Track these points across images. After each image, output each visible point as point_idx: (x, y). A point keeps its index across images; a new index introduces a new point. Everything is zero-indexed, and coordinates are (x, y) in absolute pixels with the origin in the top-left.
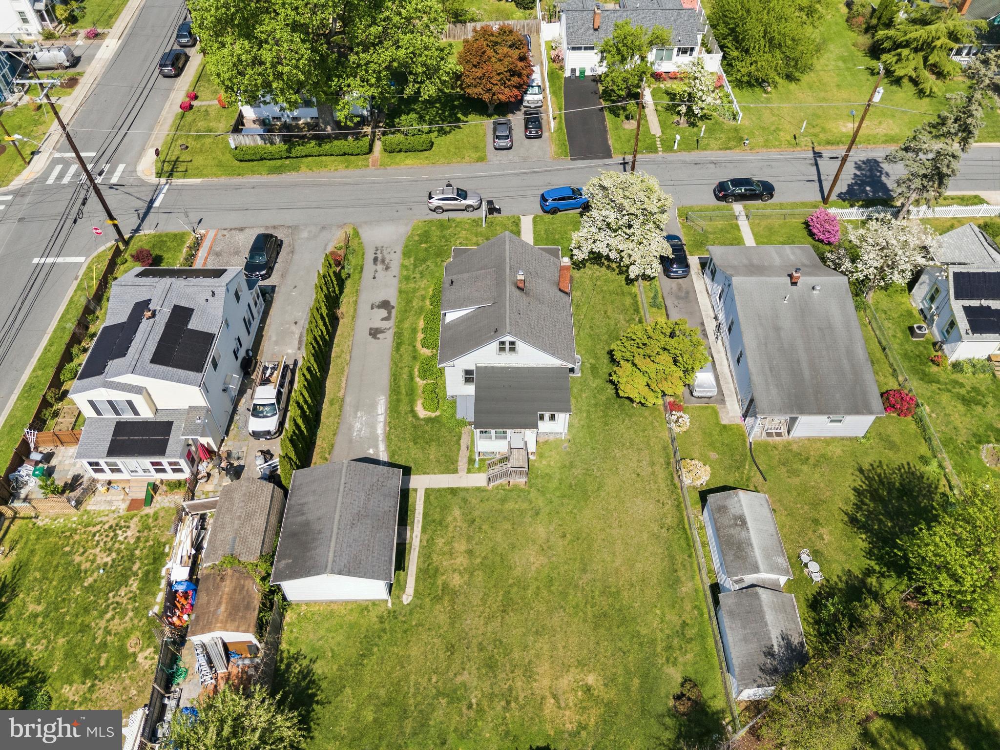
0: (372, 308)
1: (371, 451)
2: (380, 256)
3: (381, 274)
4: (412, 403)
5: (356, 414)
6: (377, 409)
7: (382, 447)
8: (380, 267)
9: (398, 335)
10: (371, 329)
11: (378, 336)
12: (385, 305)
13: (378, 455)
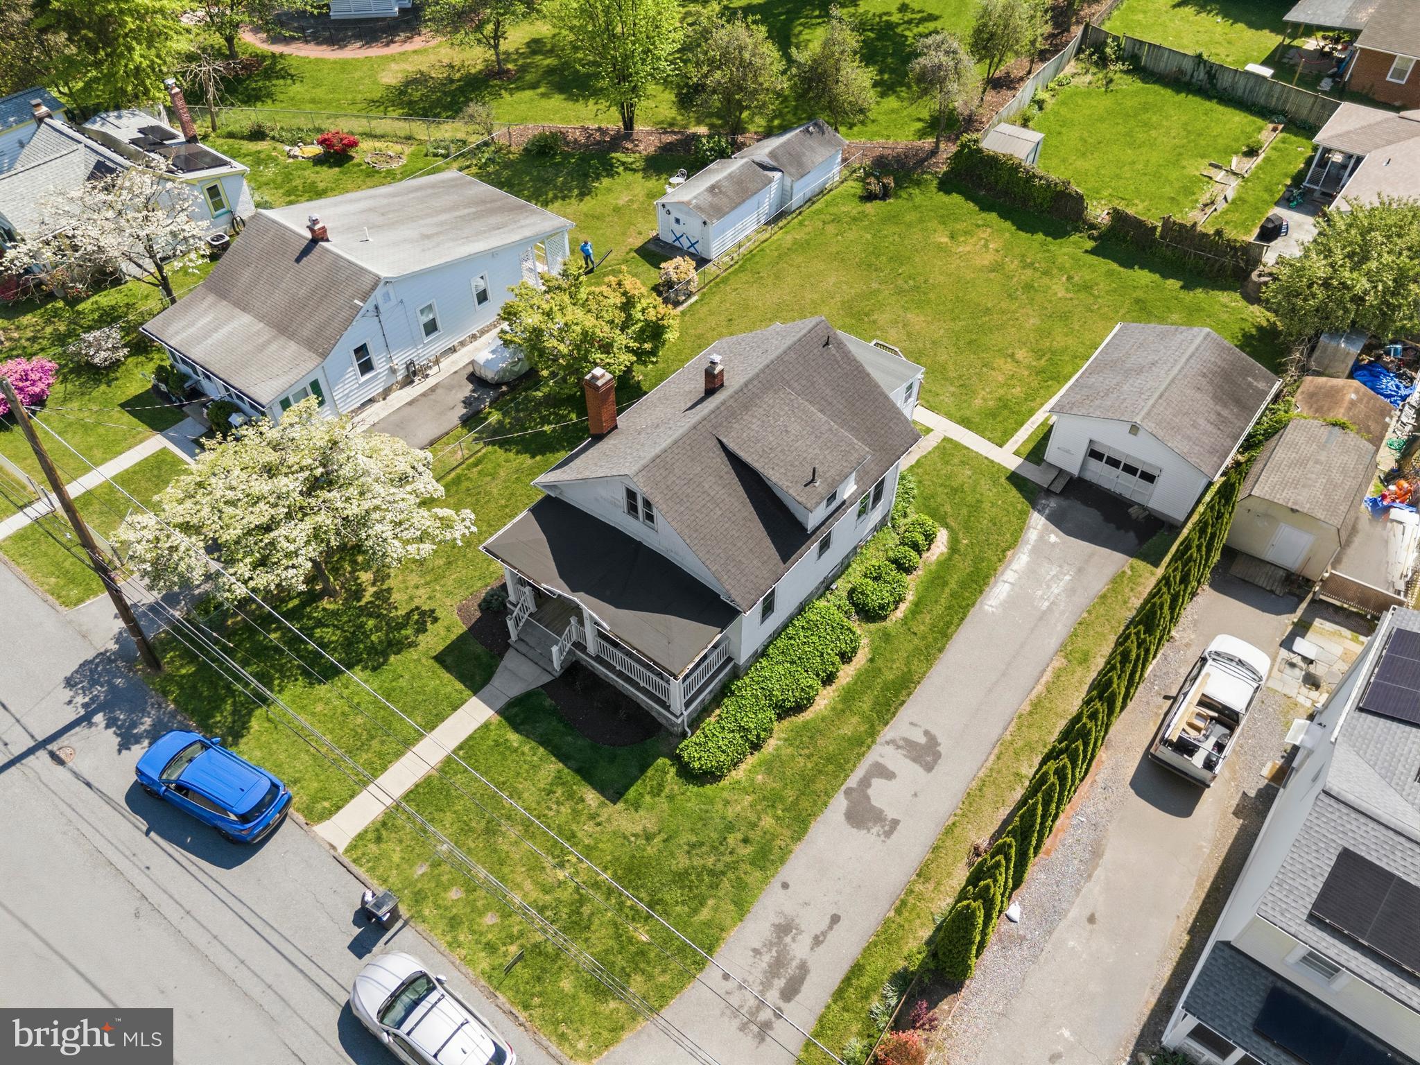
0: (895, 823)
1: (1053, 538)
2: (772, 996)
3: (812, 922)
5: (1049, 608)
6: (1009, 596)
7: (1032, 535)
8: (799, 949)
9: (886, 709)
10: (929, 768)
11: (922, 740)
12: (863, 814)
13: (1045, 528)
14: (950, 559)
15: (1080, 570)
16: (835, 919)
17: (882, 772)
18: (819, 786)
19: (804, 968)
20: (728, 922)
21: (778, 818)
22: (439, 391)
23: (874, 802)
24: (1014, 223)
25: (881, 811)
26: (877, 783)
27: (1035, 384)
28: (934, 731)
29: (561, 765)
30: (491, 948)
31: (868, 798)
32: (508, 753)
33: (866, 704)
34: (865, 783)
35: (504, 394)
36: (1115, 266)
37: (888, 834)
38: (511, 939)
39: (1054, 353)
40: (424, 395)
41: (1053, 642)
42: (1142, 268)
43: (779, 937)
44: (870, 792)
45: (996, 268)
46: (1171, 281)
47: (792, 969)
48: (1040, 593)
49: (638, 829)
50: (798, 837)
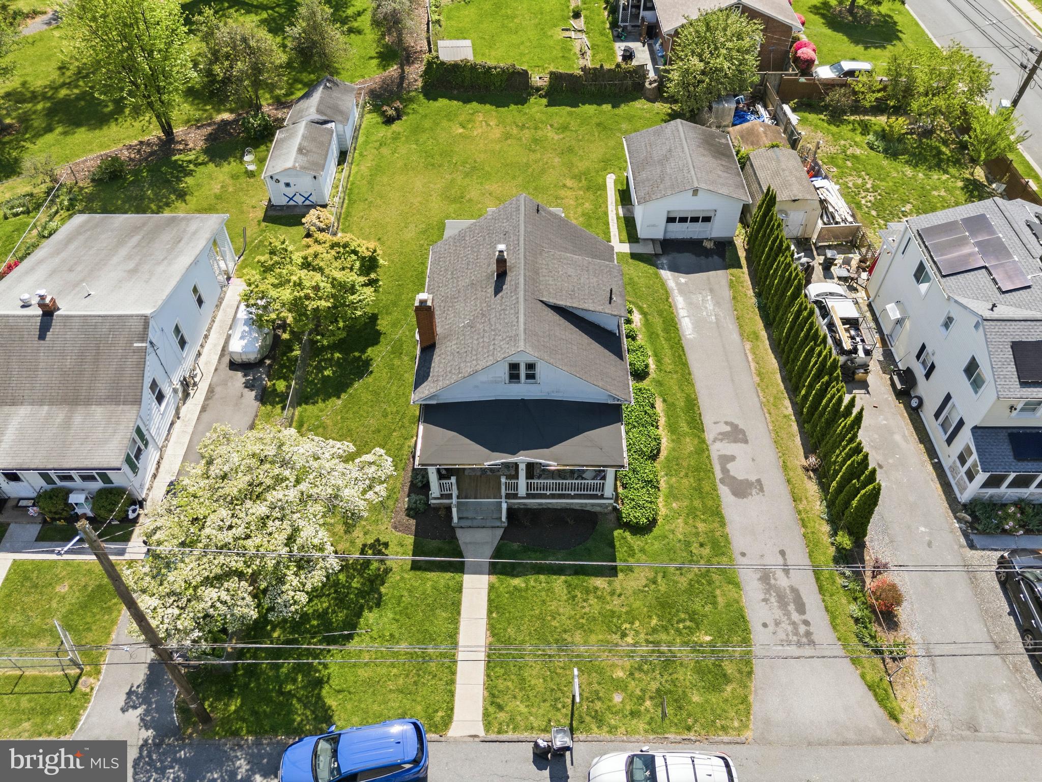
0: (759, 481)
1: (683, 280)
2: (795, 616)
5: (717, 319)
6: (693, 324)
8: (782, 581)
10: (746, 441)
11: (728, 428)
12: (741, 489)
13: (674, 277)
14: (647, 320)
15: (711, 290)
16: (782, 553)
17: (727, 459)
18: (707, 488)
19: (794, 590)
20: (736, 595)
21: (704, 521)
22: (218, 389)
23: (739, 478)
24: (491, 104)
25: (747, 480)
26: (729, 466)
27: (592, 197)
28: (729, 420)
29: (563, 578)
30: (634, 714)
31: (734, 478)
32: (523, 594)
33: (684, 427)
34: (725, 471)
35: (270, 366)
36: (569, 109)
37: (762, 490)
38: (641, 699)
39: (584, 174)
40: (207, 398)
41: (736, 337)
42: (584, 104)
43: (768, 584)
44: (732, 473)
45: (507, 136)
46: (604, 106)
47: (790, 596)
48: (705, 313)
49: (644, 582)
50: (723, 524)
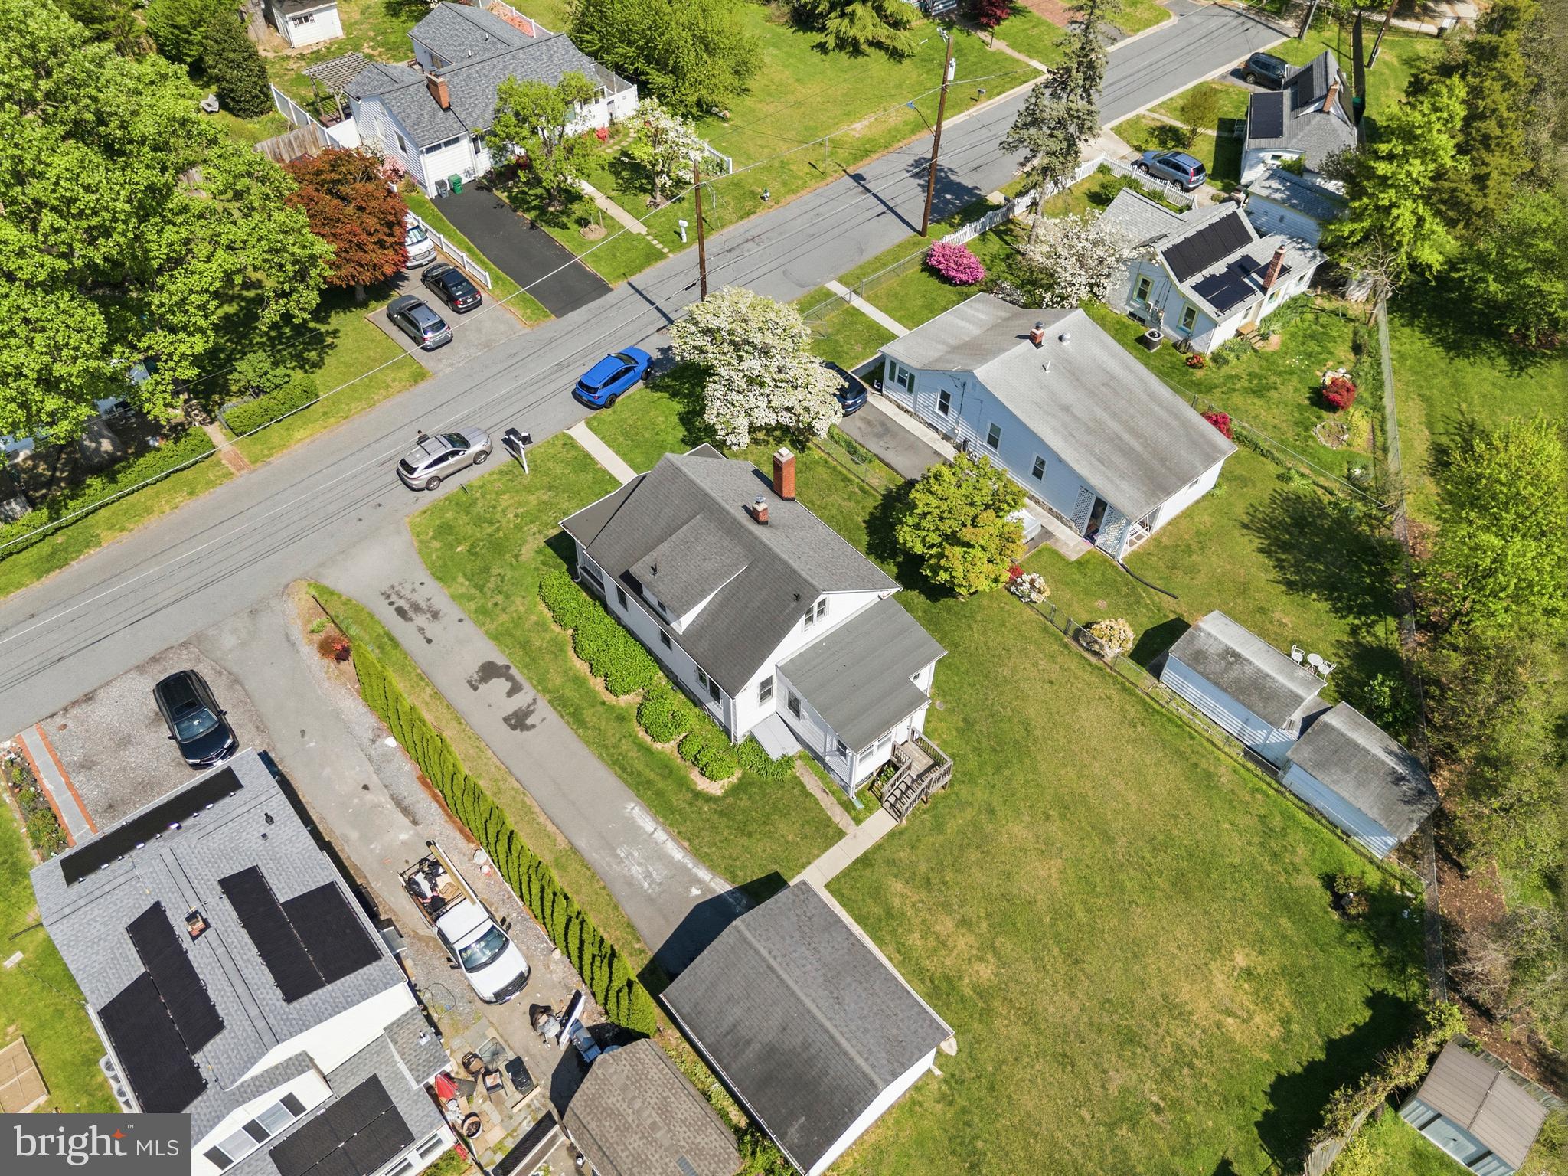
0: (476, 689)
1: (695, 892)
2: (402, 603)
3: (433, 629)
4: (683, 783)
5: (618, 856)
6: (640, 827)
7: (704, 874)
8: (421, 620)
9: (559, 702)
10: (506, 720)
11: (529, 722)
12: (489, 671)
13: (708, 889)
14: (689, 788)
16: (429, 641)
17: (514, 691)
18: (517, 650)
19: (410, 620)
21: (504, 624)
23: (494, 680)
25: (487, 682)
26: (509, 685)
28: (533, 731)
31: (498, 678)
33: (570, 692)
34: (510, 678)
37: (470, 683)
38: (484, 494)
43: (432, 611)
44: (503, 680)
47: (411, 614)
49: (524, 551)
50: (488, 633)
